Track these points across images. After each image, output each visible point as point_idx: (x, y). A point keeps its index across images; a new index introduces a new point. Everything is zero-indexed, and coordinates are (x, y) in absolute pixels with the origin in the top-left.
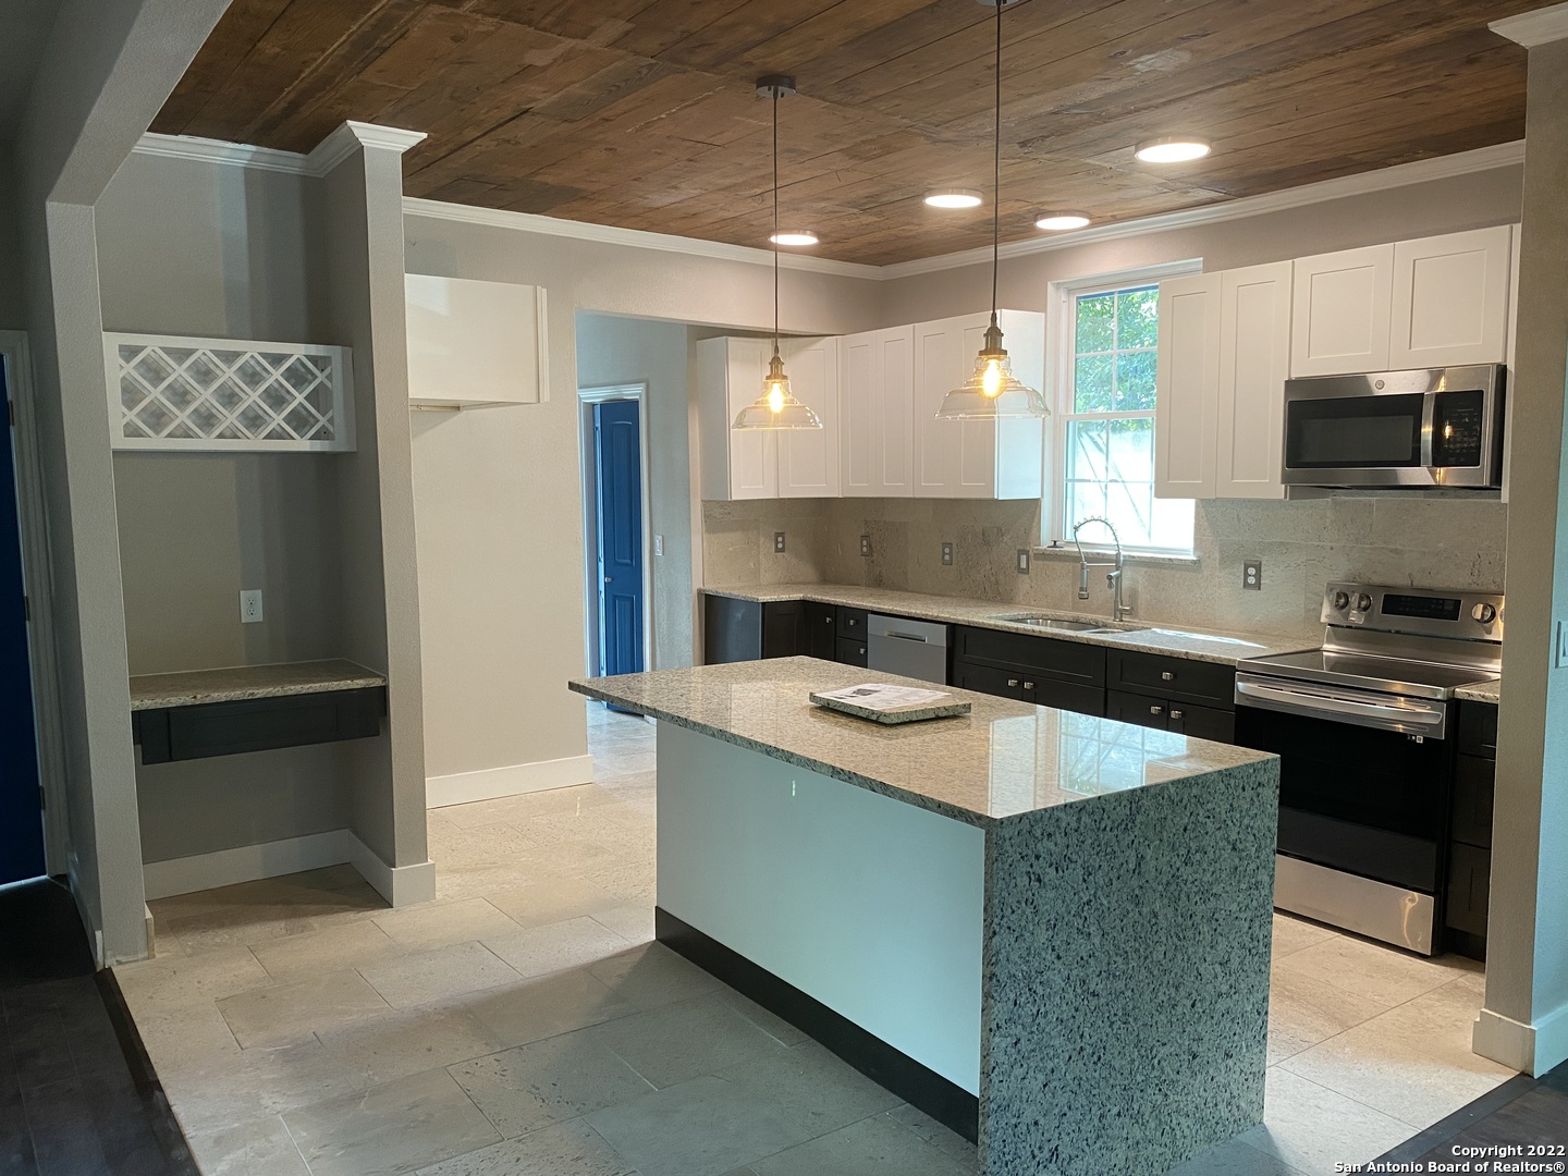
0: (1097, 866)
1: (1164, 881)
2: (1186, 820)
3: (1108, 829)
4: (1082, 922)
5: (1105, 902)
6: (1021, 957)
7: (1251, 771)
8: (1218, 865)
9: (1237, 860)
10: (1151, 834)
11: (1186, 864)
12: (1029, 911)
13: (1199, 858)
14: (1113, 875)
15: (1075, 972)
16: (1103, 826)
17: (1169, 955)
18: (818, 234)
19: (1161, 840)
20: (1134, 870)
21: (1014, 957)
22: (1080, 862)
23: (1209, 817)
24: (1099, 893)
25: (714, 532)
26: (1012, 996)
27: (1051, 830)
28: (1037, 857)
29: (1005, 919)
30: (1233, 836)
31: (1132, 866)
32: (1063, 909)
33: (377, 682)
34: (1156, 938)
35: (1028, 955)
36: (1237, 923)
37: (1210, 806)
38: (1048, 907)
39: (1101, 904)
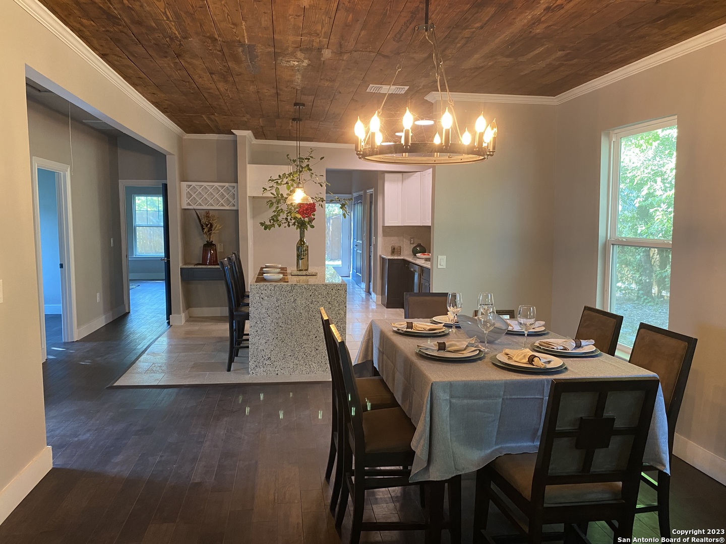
0: (281, 299)
2: (311, 294)
5: (284, 307)
15: (274, 320)
19: (302, 297)
20: (293, 302)
23: (319, 294)
24: (282, 305)
27: (266, 289)
28: (262, 294)
29: (252, 305)
32: (270, 306)
35: (260, 314)
38: (266, 305)
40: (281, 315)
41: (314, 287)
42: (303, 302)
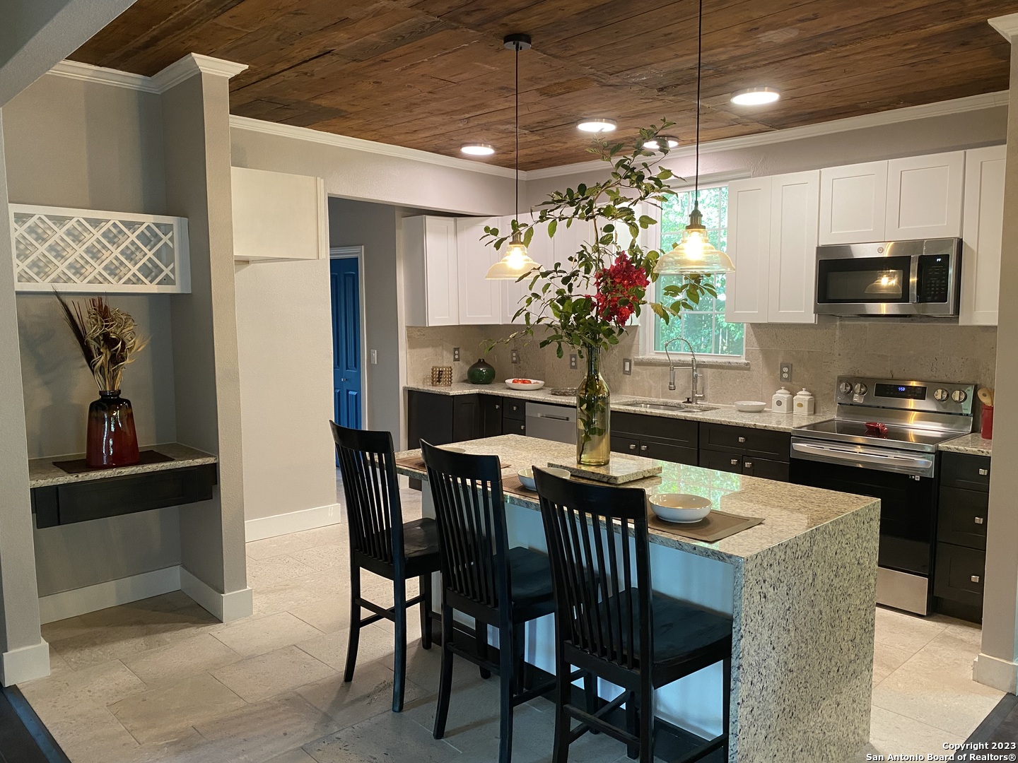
0: (794, 583)
1: (826, 589)
2: (836, 547)
3: (799, 557)
4: (785, 622)
5: (797, 607)
6: (755, 651)
7: (867, 511)
8: (851, 575)
9: (860, 571)
11: (836, 576)
12: (760, 618)
13: (842, 572)
14: (801, 589)
15: (781, 658)
16: (797, 556)
17: (827, 638)
18: (494, 147)
19: (825, 562)
20: (811, 584)
21: (752, 652)
22: (785, 582)
23: (847, 544)
24: (795, 601)
25: (414, 348)
26: (750, 679)
27: (771, 562)
28: (764, 582)
29: (748, 626)
30: (859, 555)
31: (810, 581)
32: (777, 615)
33: (211, 460)
34: (821, 628)
35: (759, 649)
36: (859, 612)
37: (848, 536)
38: (769, 614)
39: (796, 609)
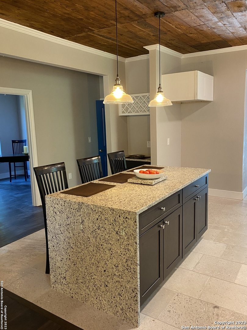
0: (70, 217)
3: (73, 209)
7: (123, 212)
9: (119, 238)
10: (86, 215)
11: (99, 229)
12: (54, 219)
16: (71, 208)
19: (89, 219)
20: (81, 223)
22: (65, 214)
23: (106, 219)
24: (71, 224)
28: (55, 208)
30: (117, 229)
33: (149, 161)
40: (72, 235)
41: (100, 210)
42: (90, 225)
